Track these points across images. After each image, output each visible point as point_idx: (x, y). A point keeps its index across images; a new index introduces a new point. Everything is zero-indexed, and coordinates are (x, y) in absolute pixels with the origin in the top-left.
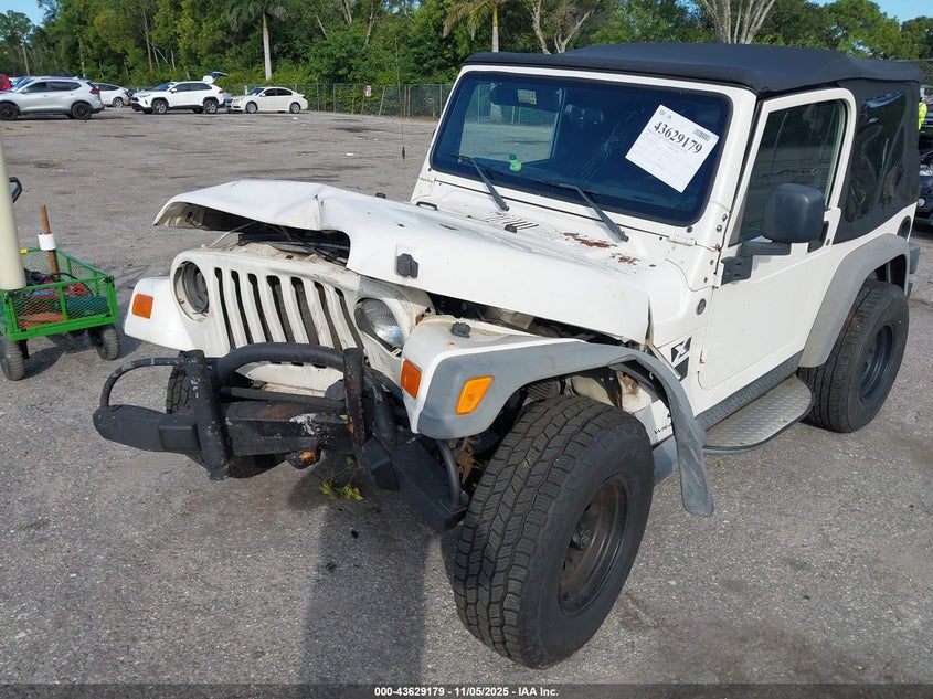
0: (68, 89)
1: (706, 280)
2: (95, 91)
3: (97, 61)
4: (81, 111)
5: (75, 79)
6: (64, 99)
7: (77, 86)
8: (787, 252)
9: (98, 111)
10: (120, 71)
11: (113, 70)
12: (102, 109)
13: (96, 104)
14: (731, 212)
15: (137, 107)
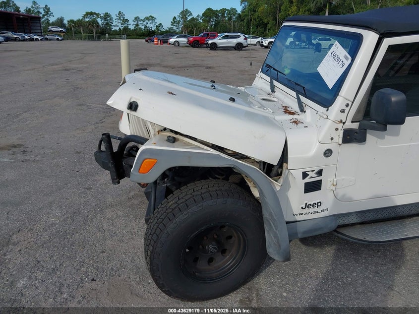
0: (236, 38)
1: (332, 139)
2: (246, 39)
3: (257, 26)
4: (239, 47)
5: (239, 34)
6: (233, 42)
7: (239, 37)
8: (385, 129)
9: (245, 47)
10: (265, 31)
11: (262, 30)
12: (247, 46)
13: (245, 44)
14: (353, 103)
15: (262, 45)
